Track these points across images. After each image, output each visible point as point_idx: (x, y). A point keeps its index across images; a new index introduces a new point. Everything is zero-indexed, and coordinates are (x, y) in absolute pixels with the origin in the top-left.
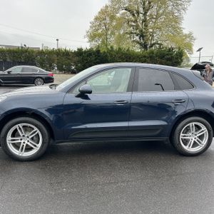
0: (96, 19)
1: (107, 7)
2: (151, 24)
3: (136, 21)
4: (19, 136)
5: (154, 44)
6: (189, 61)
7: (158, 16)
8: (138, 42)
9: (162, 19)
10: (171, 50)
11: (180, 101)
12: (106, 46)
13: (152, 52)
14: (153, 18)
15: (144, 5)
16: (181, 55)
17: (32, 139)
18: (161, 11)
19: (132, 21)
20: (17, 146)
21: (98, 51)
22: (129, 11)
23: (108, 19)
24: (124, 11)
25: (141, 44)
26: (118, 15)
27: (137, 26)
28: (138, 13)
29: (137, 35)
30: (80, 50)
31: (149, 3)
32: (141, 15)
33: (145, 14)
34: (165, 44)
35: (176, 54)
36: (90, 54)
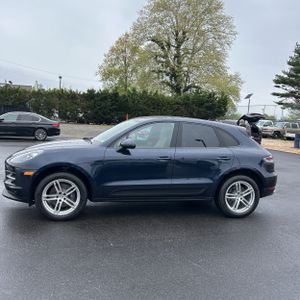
0: (113, 50)
1: (127, 35)
2: (185, 61)
3: (166, 56)
4: (56, 193)
5: (190, 87)
6: (235, 109)
7: (195, 51)
8: (168, 84)
9: (201, 54)
10: (212, 95)
11: (225, 158)
12: (126, 87)
13: (187, 98)
14: (188, 53)
15: (177, 35)
16: (224, 102)
17: (69, 196)
18: (199, 45)
19: (160, 56)
20: (52, 204)
21: (116, 94)
22: (157, 42)
23: (128, 51)
24: (150, 42)
25: (172, 86)
26: (142, 47)
27: (168, 63)
28: (169, 45)
29: (167, 75)
30: (91, 92)
31: (184, 33)
32: (173, 48)
33: (178, 48)
34: (204, 87)
35: (219, 102)
36: (105, 98)
